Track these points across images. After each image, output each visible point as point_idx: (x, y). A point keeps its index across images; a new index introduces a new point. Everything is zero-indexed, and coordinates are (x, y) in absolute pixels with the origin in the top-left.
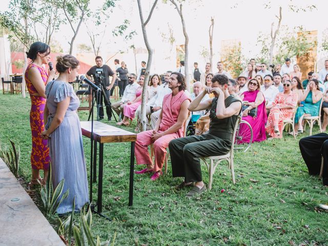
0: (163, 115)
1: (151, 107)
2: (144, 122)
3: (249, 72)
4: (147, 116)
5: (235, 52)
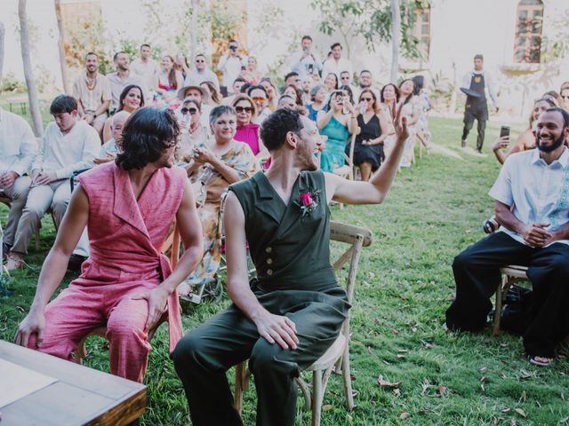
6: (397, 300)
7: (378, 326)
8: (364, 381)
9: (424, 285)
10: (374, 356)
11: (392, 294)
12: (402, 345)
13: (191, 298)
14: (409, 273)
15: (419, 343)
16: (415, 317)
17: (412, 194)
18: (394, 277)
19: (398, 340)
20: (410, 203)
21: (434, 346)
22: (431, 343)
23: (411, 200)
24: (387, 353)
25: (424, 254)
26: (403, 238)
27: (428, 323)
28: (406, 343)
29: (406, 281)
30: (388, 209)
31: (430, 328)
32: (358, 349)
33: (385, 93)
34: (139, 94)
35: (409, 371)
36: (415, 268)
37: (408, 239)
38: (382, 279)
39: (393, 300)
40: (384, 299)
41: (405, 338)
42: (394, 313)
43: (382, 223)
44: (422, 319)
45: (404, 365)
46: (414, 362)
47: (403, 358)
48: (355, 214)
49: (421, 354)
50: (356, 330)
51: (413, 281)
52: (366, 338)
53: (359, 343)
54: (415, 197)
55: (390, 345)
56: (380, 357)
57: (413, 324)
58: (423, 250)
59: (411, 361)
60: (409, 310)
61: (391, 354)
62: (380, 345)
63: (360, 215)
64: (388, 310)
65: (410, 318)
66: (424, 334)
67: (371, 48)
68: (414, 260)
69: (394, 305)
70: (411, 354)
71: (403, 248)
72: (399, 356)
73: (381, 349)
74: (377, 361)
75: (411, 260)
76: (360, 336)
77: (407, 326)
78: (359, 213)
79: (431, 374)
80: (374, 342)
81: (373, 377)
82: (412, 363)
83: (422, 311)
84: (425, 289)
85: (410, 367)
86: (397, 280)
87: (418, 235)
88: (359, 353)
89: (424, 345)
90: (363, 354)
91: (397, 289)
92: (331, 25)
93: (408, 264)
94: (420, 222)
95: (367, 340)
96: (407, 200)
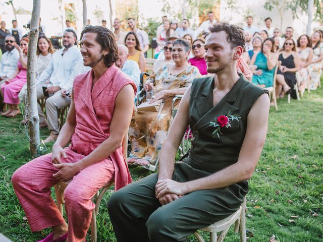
0: (78, 119)
1: (44, 88)
2: (35, 119)
3: (165, 32)
4: (38, 101)
5: (132, 10)
6: (295, 177)
7: (278, 196)
8: (259, 238)
9: (317, 168)
10: (271, 219)
11: (292, 173)
12: (294, 213)
13: (149, 167)
14: (307, 159)
15: (308, 211)
16: (307, 191)
17: (316, 107)
18: (295, 161)
19: (292, 208)
20: (314, 112)
21: (319, 215)
22: (317, 212)
23: (314, 110)
24: (282, 218)
25: (319, 146)
26: (306, 135)
27: (316, 197)
28: (298, 210)
29: (304, 165)
30: (298, 115)
31: (317, 200)
32: (259, 213)
33: (301, 41)
34: (134, 38)
35: (297, 234)
36: (312, 155)
37: (309, 136)
38: (286, 162)
39: (292, 177)
40: (286, 177)
41: (297, 207)
42: (292, 187)
43: (292, 124)
44: (312, 193)
45: (293, 228)
46: (302, 226)
47: (293, 223)
48: (275, 117)
49: (308, 220)
50: (261, 198)
51: (309, 165)
52: (268, 204)
53: (261, 208)
54: (318, 108)
55: (285, 211)
56: (275, 220)
57: (305, 197)
58: (320, 143)
59: (300, 226)
60: (303, 186)
61: (284, 218)
62: (277, 211)
63: (278, 119)
64: (287, 185)
65: (303, 192)
66: (313, 205)
67: (296, 16)
68: (312, 150)
69: (293, 182)
70: (301, 220)
71: (304, 142)
72: (290, 221)
73: (277, 214)
74: (273, 224)
75: (310, 150)
76: (263, 202)
77: (300, 197)
78: (277, 117)
79: (314, 238)
80: (273, 208)
81: (268, 235)
82: (299, 228)
83: (313, 187)
84: (318, 171)
85: (298, 231)
86: (298, 163)
87: (317, 133)
88: (260, 215)
89: (312, 213)
90: (262, 217)
91: (296, 170)
92: (271, 4)
93: (307, 152)
94: (320, 124)
95: (268, 206)
96: (312, 110)
